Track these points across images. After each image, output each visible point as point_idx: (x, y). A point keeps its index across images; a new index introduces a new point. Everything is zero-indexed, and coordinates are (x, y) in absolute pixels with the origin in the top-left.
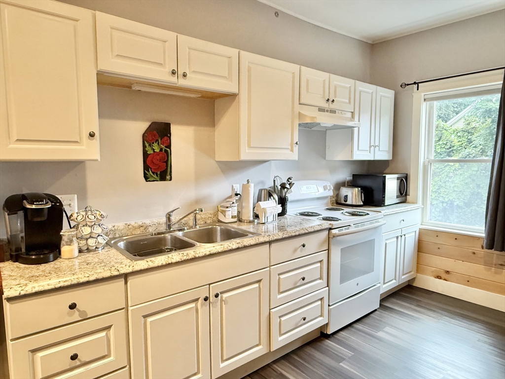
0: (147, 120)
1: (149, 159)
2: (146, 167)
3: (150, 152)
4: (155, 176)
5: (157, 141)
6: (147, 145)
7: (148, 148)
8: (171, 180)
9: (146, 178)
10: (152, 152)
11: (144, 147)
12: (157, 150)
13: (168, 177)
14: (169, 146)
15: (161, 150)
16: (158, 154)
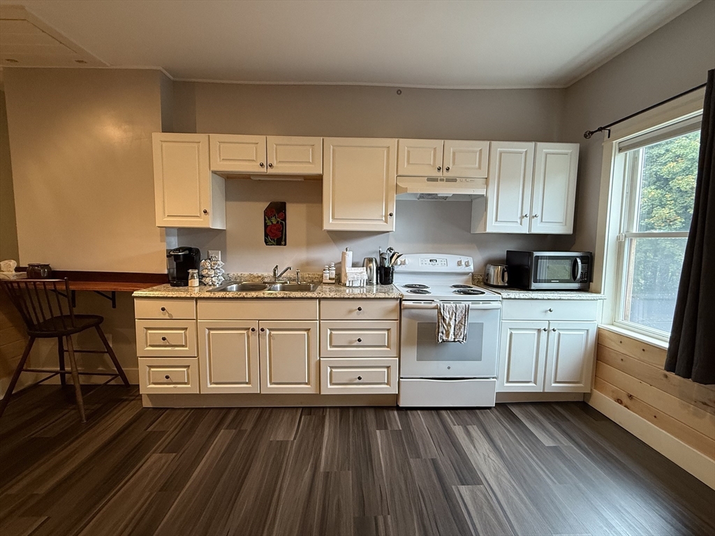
0: (267, 201)
1: (268, 228)
2: (266, 235)
3: (269, 224)
4: (273, 242)
5: (275, 215)
6: (267, 218)
7: (268, 221)
8: (285, 245)
9: (266, 242)
10: (271, 224)
11: (265, 220)
12: (275, 223)
13: (283, 243)
14: (285, 219)
15: (278, 222)
16: (275, 225)
